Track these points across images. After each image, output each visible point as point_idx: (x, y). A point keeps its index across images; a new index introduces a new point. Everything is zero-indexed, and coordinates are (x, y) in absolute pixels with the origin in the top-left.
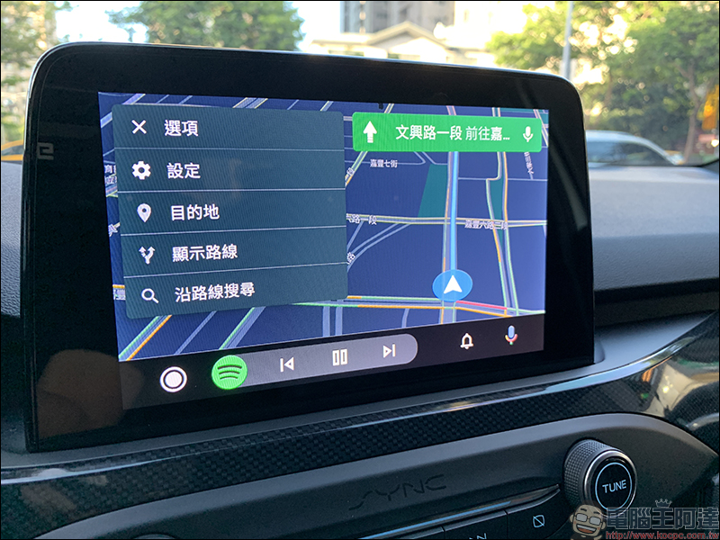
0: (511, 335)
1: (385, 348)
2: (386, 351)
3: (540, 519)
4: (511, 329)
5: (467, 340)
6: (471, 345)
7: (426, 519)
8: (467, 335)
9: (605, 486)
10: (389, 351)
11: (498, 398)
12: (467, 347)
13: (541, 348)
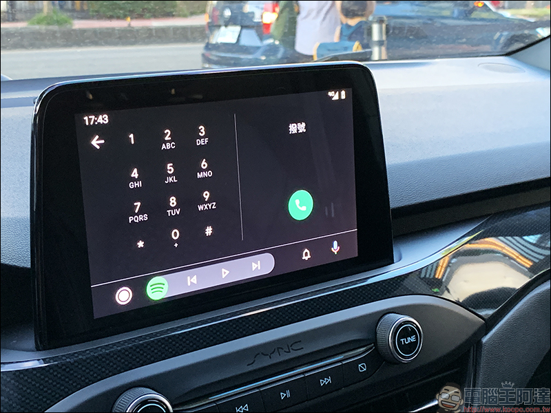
0: (335, 248)
1: (253, 264)
2: (254, 266)
3: (363, 366)
4: (335, 243)
5: (306, 254)
6: (309, 257)
7: (292, 369)
8: (306, 250)
9: (402, 340)
10: (256, 266)
11: (331, 291)
12: (306, 258)
13: (357, 255)
